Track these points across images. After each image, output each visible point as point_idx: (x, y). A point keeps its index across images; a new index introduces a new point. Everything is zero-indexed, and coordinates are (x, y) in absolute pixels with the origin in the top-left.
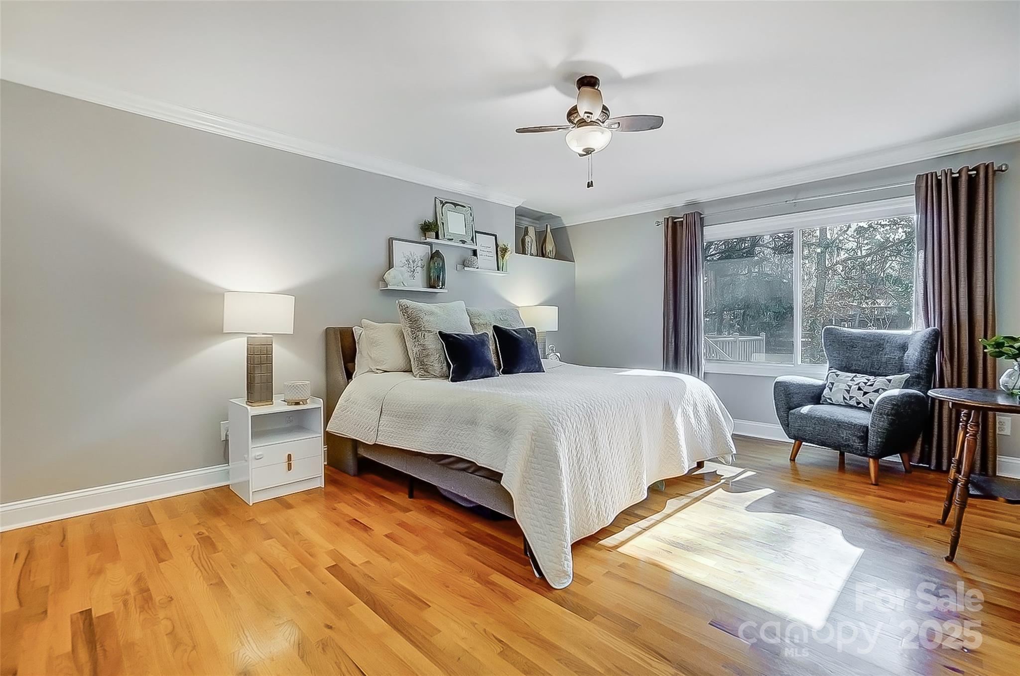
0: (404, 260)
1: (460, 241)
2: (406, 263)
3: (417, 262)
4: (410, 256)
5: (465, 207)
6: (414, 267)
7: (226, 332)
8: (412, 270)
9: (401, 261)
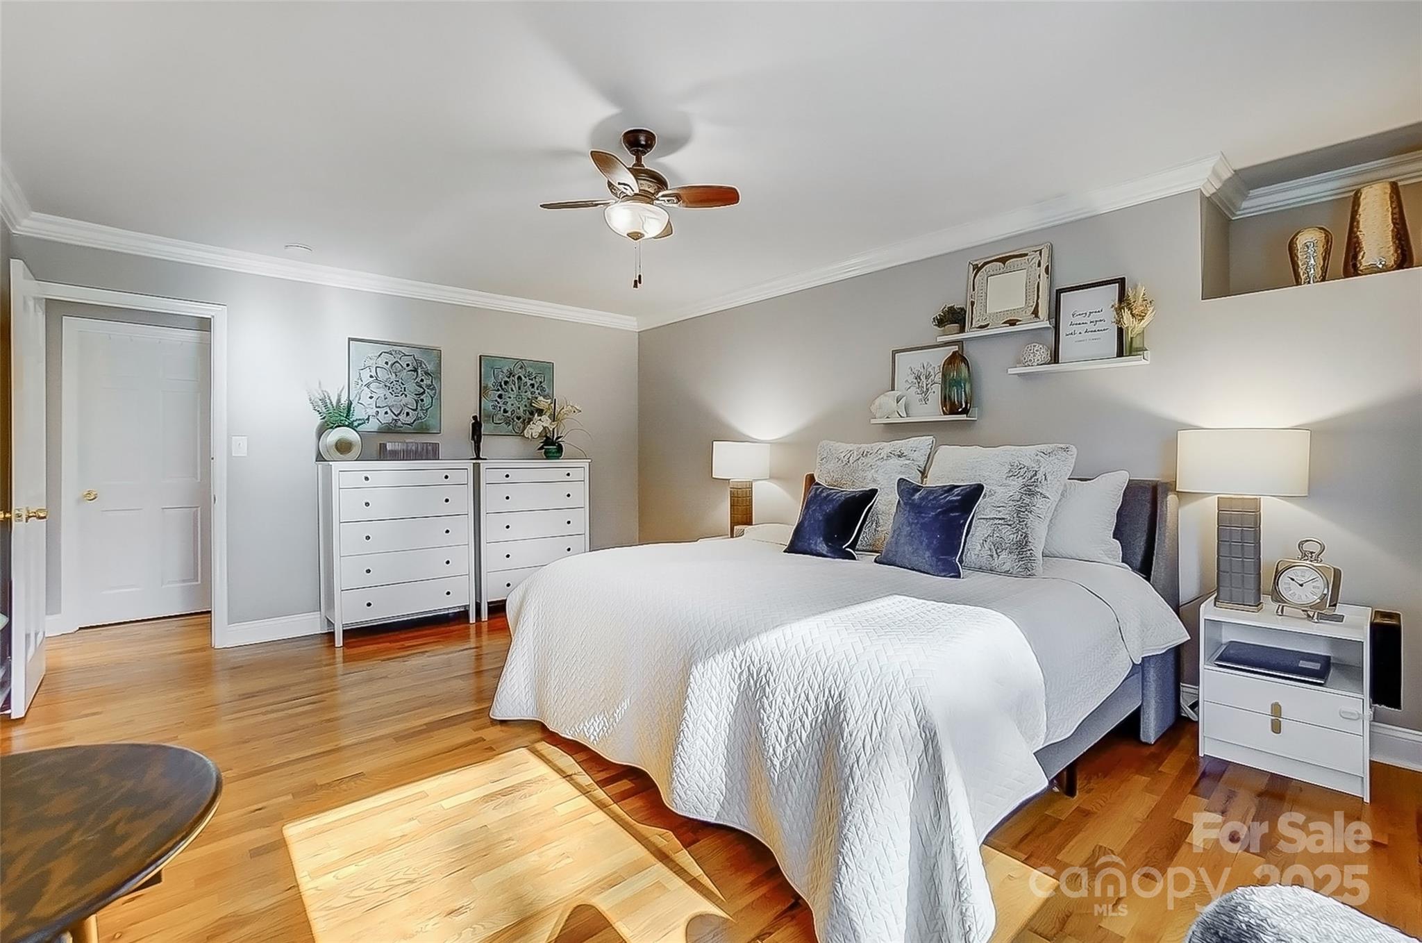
0: (911, 379)
1: (1004, 323)
2: (916, 381)
3: (933, 376)
4: (922, 370)
5: (1026, 255)
6: (927, 385)
7: (717, 477)
8: (925, 390)
9: (907, 381)
